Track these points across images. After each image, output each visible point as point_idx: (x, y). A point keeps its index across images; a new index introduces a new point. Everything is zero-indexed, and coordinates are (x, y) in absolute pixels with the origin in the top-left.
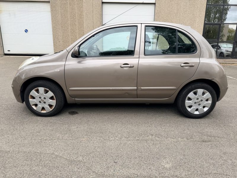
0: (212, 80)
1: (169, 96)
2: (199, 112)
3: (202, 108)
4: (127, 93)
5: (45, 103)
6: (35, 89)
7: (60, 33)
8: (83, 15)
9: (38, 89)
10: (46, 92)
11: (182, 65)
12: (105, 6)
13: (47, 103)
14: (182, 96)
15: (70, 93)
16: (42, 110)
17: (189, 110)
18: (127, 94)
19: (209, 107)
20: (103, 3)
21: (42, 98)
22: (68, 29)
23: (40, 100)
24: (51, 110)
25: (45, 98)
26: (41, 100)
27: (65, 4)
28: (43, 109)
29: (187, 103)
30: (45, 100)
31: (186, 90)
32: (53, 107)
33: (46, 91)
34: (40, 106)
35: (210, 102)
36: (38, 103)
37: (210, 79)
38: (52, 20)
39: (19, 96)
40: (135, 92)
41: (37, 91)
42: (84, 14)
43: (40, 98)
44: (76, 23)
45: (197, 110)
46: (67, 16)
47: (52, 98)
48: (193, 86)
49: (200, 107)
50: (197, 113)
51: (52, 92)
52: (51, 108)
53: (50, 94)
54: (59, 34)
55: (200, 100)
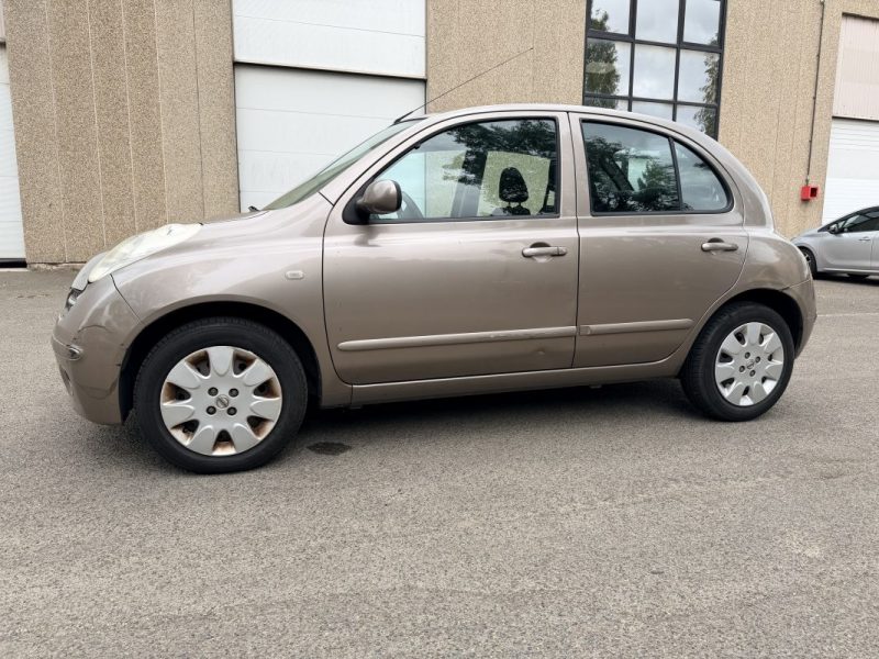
0: (785, 292)
1: (670, 350)
2: (752, 398)
3: (760, 383)
4: (543, 350)
5: (232, 411)
6: (193, 357)
7: (55, 170)
8: (158, 105)
9: (206, 354)
10: (241, 364)
11: (706, 246)
12: (246, 79)
13: (243, 414)
14: (704, 348)
15: (342, 362)
16: (215, 448)
17: (726, 393)
18: (541, 353)
19: (778, 379)
20: (237, 64)
21: (223, 392)
22: (89, 155)
23: (211, 400)
24: (260, 439)
25: (234, 392)
26: (219, 400)
27: (78, 57)
28: (224, 438)
29: (722, 370)
30: (233, 402)
31: (717, 328)
32: (269, 427)
33: (239, 362)
34: (210, 426)
35: (779, 362)
36: (201, 416)
37: (778, 288)
38: (15, 117)
39: (111, 390)
40: (568, 345)
41: (202, 364)
42: (161, 101)
43: (213, 391)
44: (125, 135)
45: (746, 391)
46: (86, 104)
47: (264, 389)
48: (734, 314)
49: (755, 383)
50: (746, 401)
51: (268, 362)
52: (258, 433)
53: (260, 371)
54: (51, 175)
55: (752, 357)
